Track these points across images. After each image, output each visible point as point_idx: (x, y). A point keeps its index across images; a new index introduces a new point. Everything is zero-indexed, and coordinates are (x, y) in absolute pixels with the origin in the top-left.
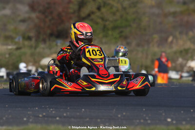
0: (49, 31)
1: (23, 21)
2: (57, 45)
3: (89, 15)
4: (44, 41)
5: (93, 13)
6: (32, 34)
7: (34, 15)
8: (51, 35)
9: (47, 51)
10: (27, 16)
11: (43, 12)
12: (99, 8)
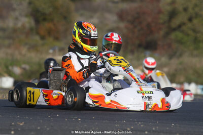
0: (137, 42)
3: (180, 26)
4: (132, 52)
5: (184, 24)
7: (122, 25)
8: (140, 46)
10: (115, 25)
11: (132, 22)
12: (190, 20)
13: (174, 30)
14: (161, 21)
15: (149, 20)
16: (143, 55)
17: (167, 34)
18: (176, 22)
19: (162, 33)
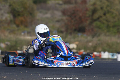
0: (74, 28)
1: (58, 21)
2: (78, 36)
3: (98, 18)
4: (71, 34)
5: (101, 17)
6: (63, 29)
7: (64, 18)
8: (75, 30)
9: (72, 40)
10: (60, 18)
11: (70, 16)
12: (105, 14)
13: (95, 20)
14: (87, 15)
15: (81, 15)
16: (77, 35)
17: (91, 23)
18: (96, 16)
19: (88, 22)
